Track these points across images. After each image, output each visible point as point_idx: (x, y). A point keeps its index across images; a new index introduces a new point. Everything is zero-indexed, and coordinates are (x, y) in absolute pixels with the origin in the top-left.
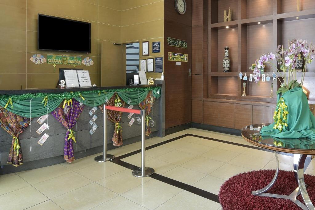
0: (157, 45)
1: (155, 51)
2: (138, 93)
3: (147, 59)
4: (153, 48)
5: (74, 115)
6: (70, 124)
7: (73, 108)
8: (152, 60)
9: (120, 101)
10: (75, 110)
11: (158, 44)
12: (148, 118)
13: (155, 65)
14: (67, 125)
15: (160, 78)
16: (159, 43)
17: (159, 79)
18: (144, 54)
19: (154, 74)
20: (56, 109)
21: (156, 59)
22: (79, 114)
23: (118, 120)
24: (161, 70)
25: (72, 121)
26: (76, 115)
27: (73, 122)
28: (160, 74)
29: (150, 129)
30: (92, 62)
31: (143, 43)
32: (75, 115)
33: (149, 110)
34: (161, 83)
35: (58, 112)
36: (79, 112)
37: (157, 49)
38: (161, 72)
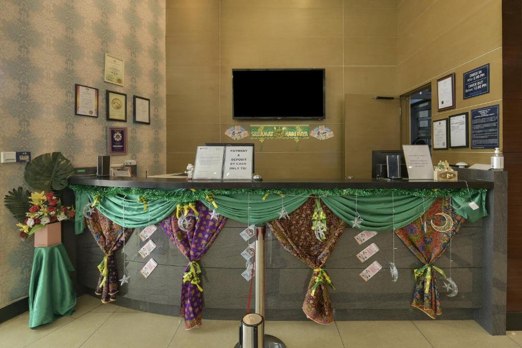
0: (478, 77)
1: (471, 92)
2: (391, 202)
3: (450, 117)
4: (466, 87)
5: (200, 235)
6: (192, 253)
7: (198, 221)
8: (462, 118)
9: (324, 218)
10: (205, 226)
11: (480, 72)
12: (429, 270)
13: (473, 130)
14: (185, 252)
15: (489, 162)
16: (485, 70)
17: (484, 167)
18: (441, 106)
19: (469, 152)
20: (166, 218)
21: (475, 113)
22: (213, 235)
23: (321, 263)
24: (492, 141)
25: (197, 246)
26: (206, 236)
27: (200, 248)
28: (488, 152)
29: (438, 303)
30: (332, 132)
31: (439, 83)
32: (203, 235)
33: (437, 251)
34: (492, 179)
35: (170, 224)
36: (214, 230)
37: (480, 85)
38: (493, 147)
